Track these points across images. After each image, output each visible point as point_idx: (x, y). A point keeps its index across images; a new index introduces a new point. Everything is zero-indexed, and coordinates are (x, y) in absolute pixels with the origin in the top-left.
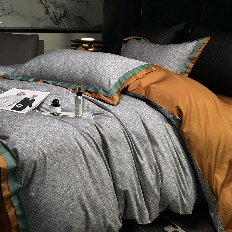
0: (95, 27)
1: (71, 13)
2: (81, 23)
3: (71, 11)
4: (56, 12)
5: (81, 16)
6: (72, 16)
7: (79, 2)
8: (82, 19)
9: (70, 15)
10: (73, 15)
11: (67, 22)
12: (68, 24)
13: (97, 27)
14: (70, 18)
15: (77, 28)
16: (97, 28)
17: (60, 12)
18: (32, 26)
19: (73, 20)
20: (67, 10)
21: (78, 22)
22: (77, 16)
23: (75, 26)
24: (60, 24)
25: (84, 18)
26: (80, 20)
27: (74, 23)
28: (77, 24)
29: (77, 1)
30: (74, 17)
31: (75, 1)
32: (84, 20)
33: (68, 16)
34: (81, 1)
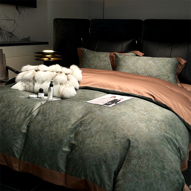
0: (21, 40)
1: (4, 29)
2: (11, 37)
3: (3, 27)
5: (10, 31)
7: (8, 20)
8: (12, 34)
10: (5, 31)
11: (1, 36)
12: (2, 38)
13: (22, 40)
14: (3, 34)
15: (9, 41)
19: (5, 35)
20: (1, 27)
21: (9, 36)
22: (8, 32)
23: (7, 40)
25: (13, 33)
26: (10, 35)
27: (6, 38)
28: (8, 38)
29: (7, 20)
30: (6, 32)
31: (6, 20)
32: (13, 35)
33: (2, 32)
34: (10, 20)
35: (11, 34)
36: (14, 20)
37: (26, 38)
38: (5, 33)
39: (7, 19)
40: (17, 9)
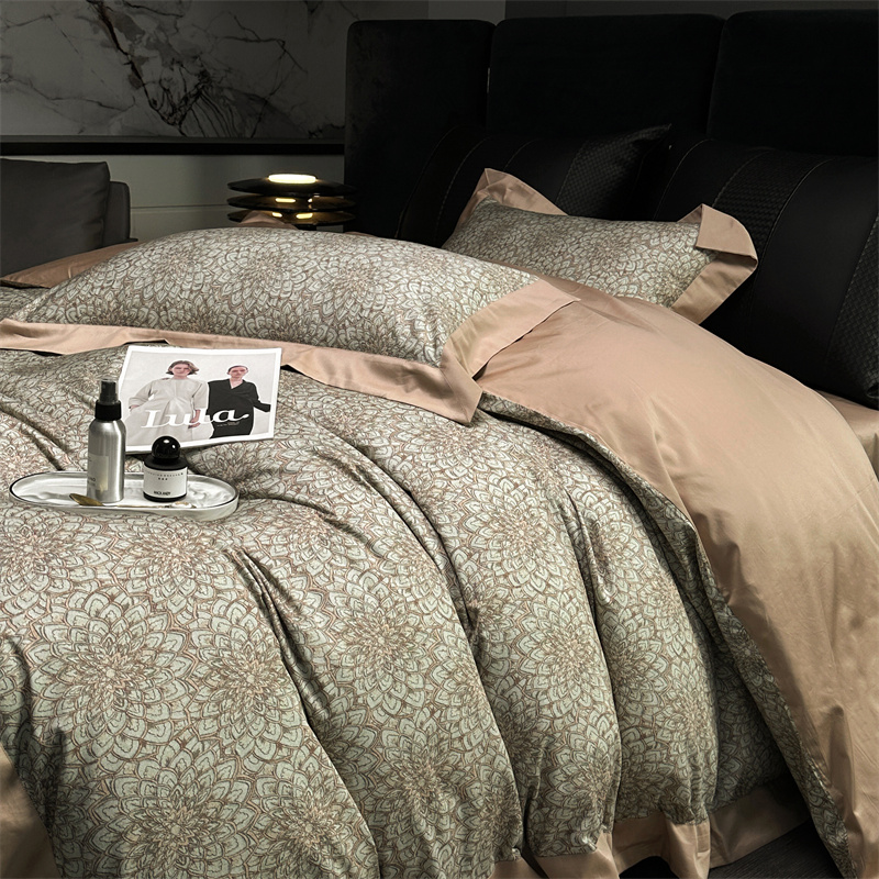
0: (311, 134)
1: (225, 81)
2: (260, 120)
3: (223, 74)
4: (169, 81)
5: (260, 91)
6: (228, 94)
7: (251, 41)
8: (265, 102)
9: (222, 89)
10: (230, 89)
12: (215, 122)
14: (222, 101)
15: (248, 135)
16: (321, 136)
17: (183, 81)
18: (82, 131)
20: (211, 72)
21: (250, 115)
22: (246, 94)
23: (239, 131)
24: (185, 123)
27: (237, 120)
28: (247, 120)
29: (246, 40)
30: (234, 96)
31: (236, 38)
32: (274, 109)
33: (214, 91)
34: (259, 41)
35: (263, 106)
36: (278, 41)
37: (341, 126)
38: (233, 99)
39: (243, 36)
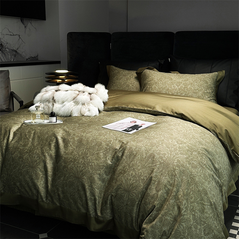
0: (27, 59)
2: (15, 56)
3: (6, 44)
5: (15, 49)
6: (7, 50)
7: (12, 35)
8: (16, 51)
9: (6, 48)
10: (8, 48)
11: (3, 55)
12: (5, 57)
13: (29, 58)
14: (6, 52)
16: (29, 60)
20: (3, 44)
21: (13, 55)
22: (12, 50)
23: (10, 60)
25: (18, 51)
26: (14, 53)
28: (12, 56)
30: (9, 50)
32: (18, 53)
33: (4, 49)
34: (14, 35)
36: (18, 35)
37: (33, 57)
39: (10, 34)
40: (22, 21)
